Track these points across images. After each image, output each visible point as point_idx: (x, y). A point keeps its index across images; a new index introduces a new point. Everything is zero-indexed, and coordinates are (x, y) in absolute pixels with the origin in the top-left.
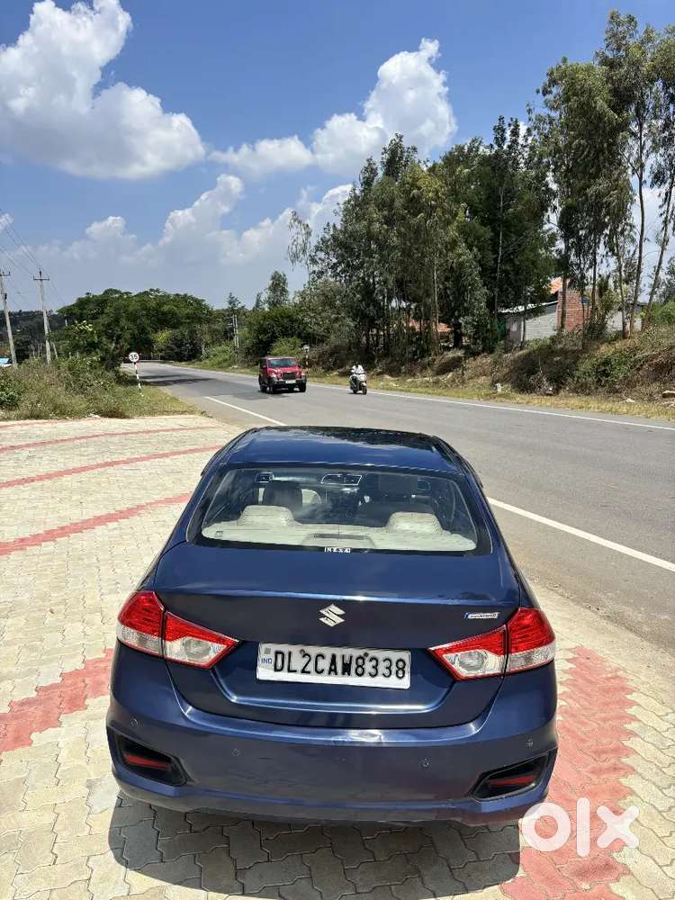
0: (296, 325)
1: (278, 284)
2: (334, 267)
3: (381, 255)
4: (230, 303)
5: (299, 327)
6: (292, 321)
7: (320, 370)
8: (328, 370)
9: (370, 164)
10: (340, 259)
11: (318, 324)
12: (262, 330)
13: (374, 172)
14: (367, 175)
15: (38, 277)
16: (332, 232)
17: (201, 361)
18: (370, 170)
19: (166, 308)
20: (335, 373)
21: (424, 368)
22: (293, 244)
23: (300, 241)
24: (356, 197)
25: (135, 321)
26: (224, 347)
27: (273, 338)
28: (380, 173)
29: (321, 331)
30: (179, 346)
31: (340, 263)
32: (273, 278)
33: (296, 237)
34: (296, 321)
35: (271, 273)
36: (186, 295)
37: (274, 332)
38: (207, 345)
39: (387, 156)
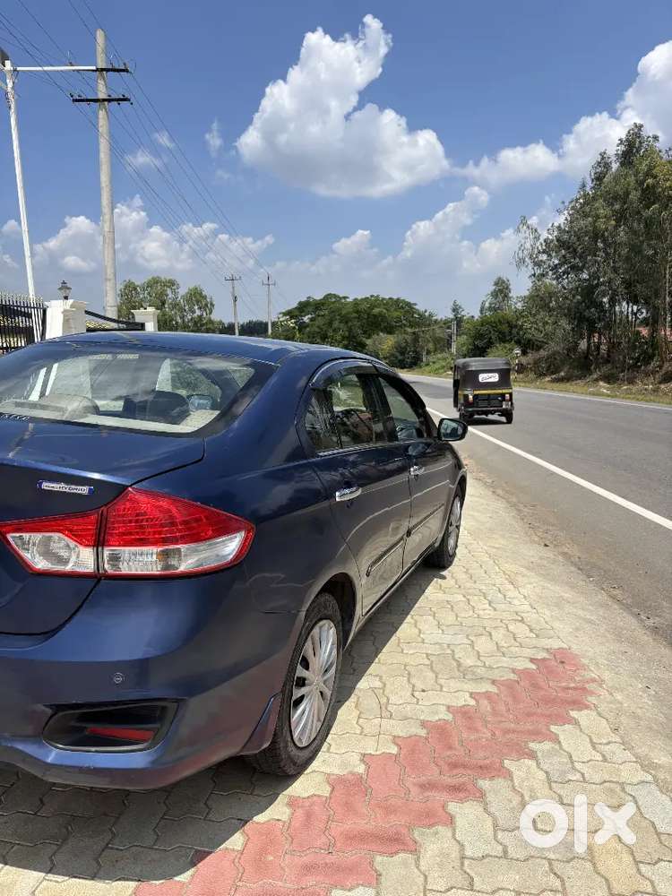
0: (514, 331)
1: (502, 290)
2: (555, 268)
3: (607, 254)
4: (454, 310)
5: (518, 333)
6: (511, 326)
7: (532, 376)
8: (540, 375)
9: (603, 158)
10: (563, 260)
11: (538, 330)
12: (479, 336)
13: (607, 166)
14: (599, 170)
15: (266, 282)
16: (556, 233)
17: (421, 367)
18: (604, 163)
19: (376, 311)
20: (547, 379)
21: (647, 375)
22: (520, 249)
23: (528, 246)
24: (585, 196)
25: (347, 322)
26: (444, 355)
27: (490, 344)
28: (615, 166)
29: (540, 336)
30: (402, 353)
31: (561, 265)
32: (496, 284)
33: (523, 241)
34: (516, 326)
35: (495, 279)
36: (398, 299)
37: (491, 338)
38: (428, 353)
39: (622, 148)
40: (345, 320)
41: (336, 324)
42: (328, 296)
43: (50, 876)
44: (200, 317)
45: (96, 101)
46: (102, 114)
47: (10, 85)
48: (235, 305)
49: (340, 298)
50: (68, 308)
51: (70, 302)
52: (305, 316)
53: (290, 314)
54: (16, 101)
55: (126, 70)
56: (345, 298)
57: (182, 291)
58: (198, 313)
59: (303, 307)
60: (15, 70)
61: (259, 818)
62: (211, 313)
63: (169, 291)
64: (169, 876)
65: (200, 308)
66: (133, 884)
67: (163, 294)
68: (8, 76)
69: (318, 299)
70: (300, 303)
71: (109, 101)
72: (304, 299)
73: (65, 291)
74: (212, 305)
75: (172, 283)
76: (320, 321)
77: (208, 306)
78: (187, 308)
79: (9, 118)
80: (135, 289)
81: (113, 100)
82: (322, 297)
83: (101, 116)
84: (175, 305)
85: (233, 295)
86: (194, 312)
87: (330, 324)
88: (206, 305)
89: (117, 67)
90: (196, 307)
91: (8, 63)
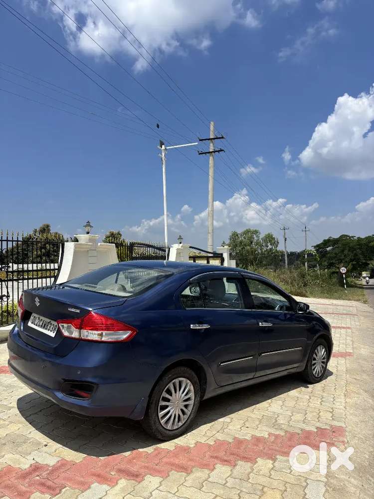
40: (352, 249)
41: (346, 252)
42: (341, 236)
43: (64, 447)
44: (271, 249)
45: (209, 153)
46: (211, 158)
47: (163, 155)
48: (285, 242)
49: (350, 237)
50: (180, 247)
51: (181, 245)
52: (328, 247)
53: (318, 247)
54: (166, 161)
55: (223, 138)
56: (353, 237)
57: (262, 236)
58: (270, 247)
59: (327, 243)
60: (166, 149)
61: (141, 450)
62: (277, 246)
63: (255, 236)
64: (98, 456)
65: (271, 244)
66: (86, 455)
67: (252, 237)
68: (163, 151)
69: (336, 237)
70: (324, 241)
71: (214, 152)
72: (327, 238)
73: (180, 240)
74: (278, 242)
75: (256, 232)
76: (337, 251)
77: (276, 244)
78: (264, 244)
79: (162, 168)
80: (237, 235)
81: (216, 151)
82: (338, 237)
83: (210, 159)
84: (257, 244)
85: (284, 237)
86: (268, 247)
87: (343, 251)
88: (275, 243)
89: (219, 137)
90: (269, 244)
91: (163, 146)
